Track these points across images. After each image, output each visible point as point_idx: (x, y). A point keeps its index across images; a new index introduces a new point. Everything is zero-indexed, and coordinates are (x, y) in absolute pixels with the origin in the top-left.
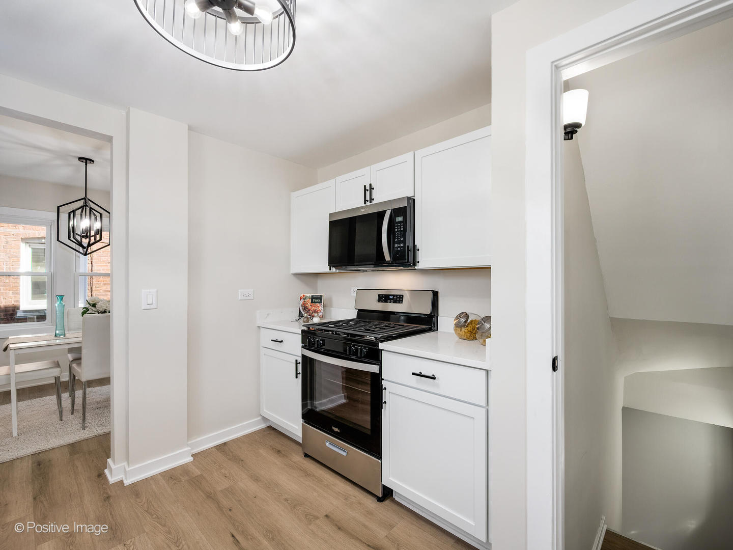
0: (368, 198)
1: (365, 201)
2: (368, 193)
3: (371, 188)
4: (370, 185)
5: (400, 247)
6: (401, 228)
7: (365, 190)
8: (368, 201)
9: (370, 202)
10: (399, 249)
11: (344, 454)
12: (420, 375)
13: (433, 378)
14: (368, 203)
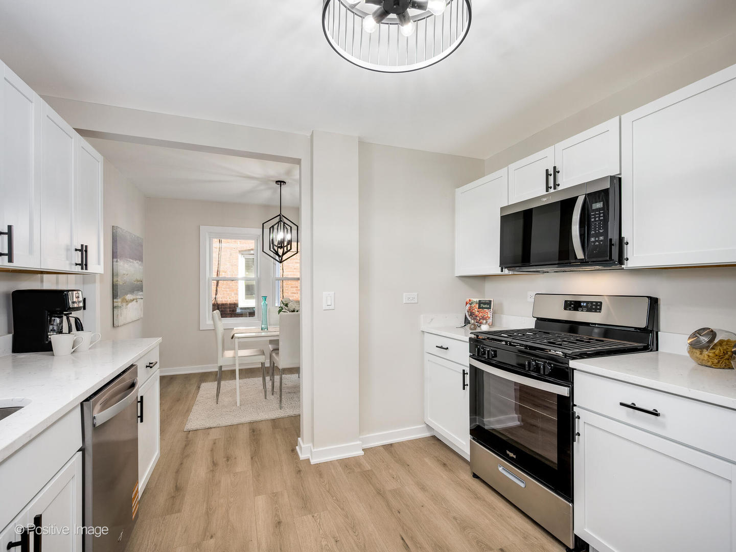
0: (551, 184)
1: (548, 188)
2: (551, 179)
3: (556, 172)
4: (555, 168)
5: (598, 241)
6: (599, 217)
7: (548, 175)
8: (551, 188)
9: (555, 188)
10: (597, 243)
11: (522, 485)
12: (633, 407)
13: (655, 413)
14: (552, 190)
